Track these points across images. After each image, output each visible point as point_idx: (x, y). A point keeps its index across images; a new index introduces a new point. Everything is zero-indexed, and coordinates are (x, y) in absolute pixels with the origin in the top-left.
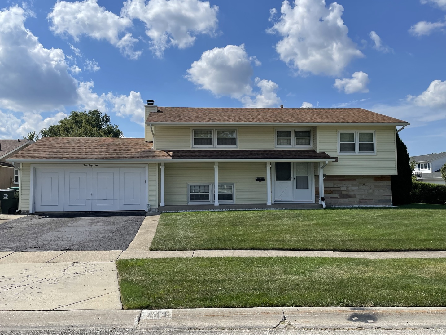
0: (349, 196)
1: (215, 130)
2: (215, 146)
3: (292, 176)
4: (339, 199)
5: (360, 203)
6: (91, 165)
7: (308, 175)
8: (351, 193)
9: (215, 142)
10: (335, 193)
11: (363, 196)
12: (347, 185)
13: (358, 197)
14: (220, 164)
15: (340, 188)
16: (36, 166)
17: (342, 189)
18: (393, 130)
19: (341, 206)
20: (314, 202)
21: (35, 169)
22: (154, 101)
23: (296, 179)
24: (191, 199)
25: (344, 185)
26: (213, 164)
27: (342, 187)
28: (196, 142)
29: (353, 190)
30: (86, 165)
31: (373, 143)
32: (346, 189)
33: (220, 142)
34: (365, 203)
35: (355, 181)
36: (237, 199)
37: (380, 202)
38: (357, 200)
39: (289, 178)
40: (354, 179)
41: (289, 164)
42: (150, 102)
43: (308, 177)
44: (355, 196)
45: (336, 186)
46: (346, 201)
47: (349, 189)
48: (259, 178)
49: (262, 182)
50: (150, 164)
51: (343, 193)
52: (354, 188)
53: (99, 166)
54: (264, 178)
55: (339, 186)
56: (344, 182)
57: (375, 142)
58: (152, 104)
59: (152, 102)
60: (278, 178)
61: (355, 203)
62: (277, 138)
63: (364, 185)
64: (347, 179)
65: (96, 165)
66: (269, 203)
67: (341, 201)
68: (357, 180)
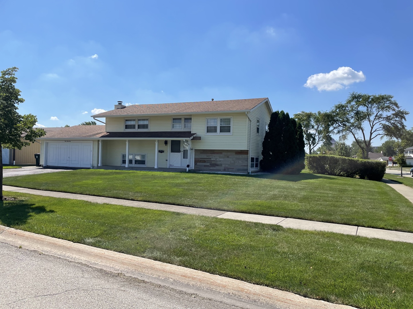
0: (217, 165)
1: (137, 119)
2: (136, 130)
3: (181, 150)
4: (209, 167)
5: (225, 170)
6: (68, 141)
8: (218, 163)
9: (137, 127)
10: (207, 162)
11: (227, 166)
12: (215, 157)
13: (223, 166)
14: (129, 141)
15: (211, 159)
16: (47, 141)
17: (212, 159)
18: (246, 116)
19: (211, 172)
20: (193, 168)
21: (47, 144)
22: (122, 102)
23: (183, 152)
24: (123, 163)
25: (214, 157)
26: (125, 141)
28: (127, 127)
29: (220, 161)
30: (66, 141)
32: (215, 160)
33: (139, 127)
34: (228, 171)
36: (148, 165)
37: (239, 170)
38: (222, 168)
39: (179, 151)
41: (179, 141)
42: (120, 103)
44: (221, 165)
45: (208, 158)
46: (215, 168)
47: (217, 160)
48: (161, 150)
49: (163, 153)
50: (94, 141)
51: (213, 162)
52: (220, 159)
53: (72, 141)
55: (211, 157)
57: (231, 125)
59: (121, 103)
60: (172, 151)
61: (221, 170)
62: (172, 124)
63: (228, 157)
65: (70, 141)
66: (156, 167)
67: (211, 168)
68: (223, 153)
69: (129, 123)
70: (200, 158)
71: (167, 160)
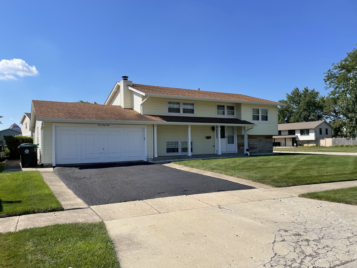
0: (254, 148)
1: (181, 102)
2: (181, 114)
3: (225, 136)
5: (259, 152)
6: (104, 125)
7: (233, 135)
8: (255, 146)
9: (181, 111)
11: (260, 148)
12: (253, 141)
13: (258, 148)
15: (249, 143)
18: (276, 109)
20: (237, 152)
21: (57, 127)
22: (127, 77)
23: (227, 138)
24: (168, 152)
27: (251, 142)
28: (170, 110)
30: (100, 125)
31: (267, 116)
32: (252, 144)
33: (185, 111)
34: (261, 152)
35: (257, 139)
36: (195, 152)
38: (257, 150)
39: (223, 137)
40: (256, 138)
41: (224, 127)
43: (233, 136)
44: (256, 148)
46: (253, 151)
47: (254, 143)
48: (208, 137)
49: (210, 139)
50: (148, 125)
51: (251, 146)
52: (256, 143)
53: (111, 125)
54: (211, 137)
56: (251, 139)
58: (126, 79)
62: (217, 110)
63: (261, 141)
64: (253, 138)
65: (108, 125)
66: (220, 153)
67: (250, 151)
68: (258, 138)
69: (173, 106)
70: (242, 143)
71: (214, 146)
